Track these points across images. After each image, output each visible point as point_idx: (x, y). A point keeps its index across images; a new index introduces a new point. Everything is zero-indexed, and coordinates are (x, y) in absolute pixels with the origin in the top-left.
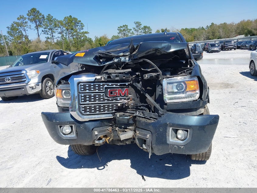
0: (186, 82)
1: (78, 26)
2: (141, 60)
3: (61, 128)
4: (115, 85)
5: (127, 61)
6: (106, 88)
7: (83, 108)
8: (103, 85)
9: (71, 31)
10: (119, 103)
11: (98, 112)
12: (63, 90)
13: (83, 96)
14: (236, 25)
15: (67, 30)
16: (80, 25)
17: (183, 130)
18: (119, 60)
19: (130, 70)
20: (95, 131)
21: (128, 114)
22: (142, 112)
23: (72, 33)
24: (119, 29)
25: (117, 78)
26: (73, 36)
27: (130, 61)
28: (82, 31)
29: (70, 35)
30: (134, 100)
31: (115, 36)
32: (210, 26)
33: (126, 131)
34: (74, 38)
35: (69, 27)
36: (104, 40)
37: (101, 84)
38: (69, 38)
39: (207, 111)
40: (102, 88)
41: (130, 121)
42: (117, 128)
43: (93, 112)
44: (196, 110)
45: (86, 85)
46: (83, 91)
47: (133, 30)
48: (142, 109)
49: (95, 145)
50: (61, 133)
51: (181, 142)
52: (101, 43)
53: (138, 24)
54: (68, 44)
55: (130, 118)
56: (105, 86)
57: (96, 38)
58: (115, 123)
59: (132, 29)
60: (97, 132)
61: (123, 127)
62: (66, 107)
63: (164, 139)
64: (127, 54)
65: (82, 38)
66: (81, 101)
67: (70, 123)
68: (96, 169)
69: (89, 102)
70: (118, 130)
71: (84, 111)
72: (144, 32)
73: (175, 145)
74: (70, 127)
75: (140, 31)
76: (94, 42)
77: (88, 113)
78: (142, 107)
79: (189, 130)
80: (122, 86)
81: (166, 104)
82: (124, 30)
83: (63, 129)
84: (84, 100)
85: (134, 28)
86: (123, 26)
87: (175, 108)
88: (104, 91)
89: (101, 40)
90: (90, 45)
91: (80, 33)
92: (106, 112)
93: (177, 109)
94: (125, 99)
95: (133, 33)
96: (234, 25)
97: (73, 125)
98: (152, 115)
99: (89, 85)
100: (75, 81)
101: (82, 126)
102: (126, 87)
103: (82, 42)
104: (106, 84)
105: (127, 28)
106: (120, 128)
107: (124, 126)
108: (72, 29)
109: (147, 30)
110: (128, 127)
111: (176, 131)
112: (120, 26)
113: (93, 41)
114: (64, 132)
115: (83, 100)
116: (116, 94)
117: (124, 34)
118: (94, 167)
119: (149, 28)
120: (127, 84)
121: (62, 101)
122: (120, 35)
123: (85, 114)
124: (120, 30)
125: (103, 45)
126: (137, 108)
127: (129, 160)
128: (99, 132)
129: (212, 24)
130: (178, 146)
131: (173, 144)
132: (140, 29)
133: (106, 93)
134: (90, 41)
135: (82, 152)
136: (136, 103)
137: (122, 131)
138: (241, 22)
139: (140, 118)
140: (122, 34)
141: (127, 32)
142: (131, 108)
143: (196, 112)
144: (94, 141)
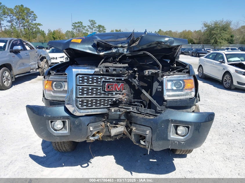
0: (184, 80)
1: (30, 16)
2: (141, 53)
3: (53, 123)
4: (112, 79)
5: (125, 53)
6: (103, 82)
7: (80, 101)
8: (101, 79)
9: (22, 20)
10: (114, 97)
11: (94, 107)
12: (53, 82)
13: (81, 89)
14: (179, 33)
15: (18, 19)
16: (32, 15)
17: (184, 126)
18: (117, 51)
19: (127, 65)
20: (90, 127)
21: (123, 109)
22: (136, 108)
23: (23, 23)
24: (73, 25)
25: (114, 72)
26: (24, 26)
27: (128, 52)
28: (34, 22)
29: (21, 25)
30: (127, 95)
31: (69, 31)
32: (158, 32)
33: (117, 127)
34: (24, 29)
35: (20, 17)
36: (58, 34)
37: (99, 77)
38: (19, 27)
39: (198, 108)
40: (100, 81)
41: (122, 117)
42: (109, 123)
43: (90, 107)
44: (190, 107)
45: (84, 78)
46: (81, 83)
47: (87, 28)
48: (136, 105)
49: (87, 142)
50: (52, 129)
51: (182, 138)
52: (55, 37)
53: (93, 22)
54: (18, 34)
55: (122, 114)
56: (102, 80)
57: (50, 31)
58: (108, 118)
59: (87, 26)
60: (92, 128)
61: (114, 122)
62: (56, 101)
63: (165, 136)
64: (126, 46)
65: (34, 30)
66: (78, 94)
67: (64, 117)
68: (79, 166)
69: (87, 95)
70: (110, 125)
71: (81, 105)
72: (98, 31)
73: (176, 141)
74: (62, 122)
75: (95, 29)
76: (47, 35)
77: (85, 107)
78: (136, 103)
79: (190, 126)
80: (118, 81)
81: (166, 101)
82: (79, 26)
83: (54, 124)
84: (82, 94)
85: (89, 26)
86: (78, 22)
87: (174, 105)
88: (101, 85)
89: (55, 33)
90: (43, 38)
91: (32, 24)
92: (102, 106)
93: (176, 106)
94: (120, 94)
95: (87, 30)
96: (178, 33)
97: (67, 121)
98: (148, 111)
99: (87, 78)
100: (73, 72)
101: (77, 122)
102: (122, 82)
103: (34, 34)
104: (104, 78)
105: (82, 24)
106: (111, 123)
107: (116, 122)
108: (23, 19)
109: (101, 29)
110: (119, 123)
111: (176, 127)
112: (75, 23)
113: (46, 33)
114: (55, 128)
115: (80, 93)
116: (113, 89)
117: (79, 30)
118: (77, 165)
119: (103, 27)
120: (123, 79)
121: (52, 93)
122: (75, 31)
123: (82, 108)
124: (75, 26)
125: (57, 38)
126: (130, 104)
127: (112, 156)
128: (94, 128)
129: (160, 30)
130: (179, 142)
131: (174, 140)
132: (94, 28)
133: (103, 86)
134: (43, 33)
135: (64, 149)
136: (130, 99)
137: (113, 126)
138: (183, 31)
139: (135, 114)
140: (76, 30)
141: (81, 28)
142: (124, 104)
143: (190, 109)
144: (88, 138)
